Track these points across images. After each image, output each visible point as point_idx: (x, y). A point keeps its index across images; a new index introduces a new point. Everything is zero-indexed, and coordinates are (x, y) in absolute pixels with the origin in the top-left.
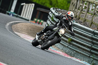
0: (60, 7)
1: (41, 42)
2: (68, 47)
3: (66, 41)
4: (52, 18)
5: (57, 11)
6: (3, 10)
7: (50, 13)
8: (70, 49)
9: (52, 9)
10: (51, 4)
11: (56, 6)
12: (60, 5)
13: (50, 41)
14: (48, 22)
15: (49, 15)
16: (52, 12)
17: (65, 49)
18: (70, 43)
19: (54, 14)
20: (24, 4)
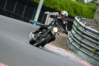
0: (85, 16)
1: (36, 40)
2: (93, 57)
3: (91, 51)
4: (76, 27)
5: (81, 20)
6: (26, 18)
7: (75, 22)
8: (96, 59)
9: (76, 18)
10: (75, 12)
11: (80, 15)
12: (85, 14)
13: (43, 39)
14: (73, 31)
15: (73, 24)
16: (76, 21)
17: (90, 59)
18: (95, 54)
19: (78, 23)
20: (48, 12)
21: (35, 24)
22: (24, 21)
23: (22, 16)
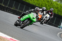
21: (61, 28)
22: (54, 26)
23: (54, 24)
